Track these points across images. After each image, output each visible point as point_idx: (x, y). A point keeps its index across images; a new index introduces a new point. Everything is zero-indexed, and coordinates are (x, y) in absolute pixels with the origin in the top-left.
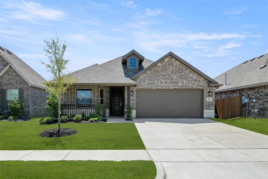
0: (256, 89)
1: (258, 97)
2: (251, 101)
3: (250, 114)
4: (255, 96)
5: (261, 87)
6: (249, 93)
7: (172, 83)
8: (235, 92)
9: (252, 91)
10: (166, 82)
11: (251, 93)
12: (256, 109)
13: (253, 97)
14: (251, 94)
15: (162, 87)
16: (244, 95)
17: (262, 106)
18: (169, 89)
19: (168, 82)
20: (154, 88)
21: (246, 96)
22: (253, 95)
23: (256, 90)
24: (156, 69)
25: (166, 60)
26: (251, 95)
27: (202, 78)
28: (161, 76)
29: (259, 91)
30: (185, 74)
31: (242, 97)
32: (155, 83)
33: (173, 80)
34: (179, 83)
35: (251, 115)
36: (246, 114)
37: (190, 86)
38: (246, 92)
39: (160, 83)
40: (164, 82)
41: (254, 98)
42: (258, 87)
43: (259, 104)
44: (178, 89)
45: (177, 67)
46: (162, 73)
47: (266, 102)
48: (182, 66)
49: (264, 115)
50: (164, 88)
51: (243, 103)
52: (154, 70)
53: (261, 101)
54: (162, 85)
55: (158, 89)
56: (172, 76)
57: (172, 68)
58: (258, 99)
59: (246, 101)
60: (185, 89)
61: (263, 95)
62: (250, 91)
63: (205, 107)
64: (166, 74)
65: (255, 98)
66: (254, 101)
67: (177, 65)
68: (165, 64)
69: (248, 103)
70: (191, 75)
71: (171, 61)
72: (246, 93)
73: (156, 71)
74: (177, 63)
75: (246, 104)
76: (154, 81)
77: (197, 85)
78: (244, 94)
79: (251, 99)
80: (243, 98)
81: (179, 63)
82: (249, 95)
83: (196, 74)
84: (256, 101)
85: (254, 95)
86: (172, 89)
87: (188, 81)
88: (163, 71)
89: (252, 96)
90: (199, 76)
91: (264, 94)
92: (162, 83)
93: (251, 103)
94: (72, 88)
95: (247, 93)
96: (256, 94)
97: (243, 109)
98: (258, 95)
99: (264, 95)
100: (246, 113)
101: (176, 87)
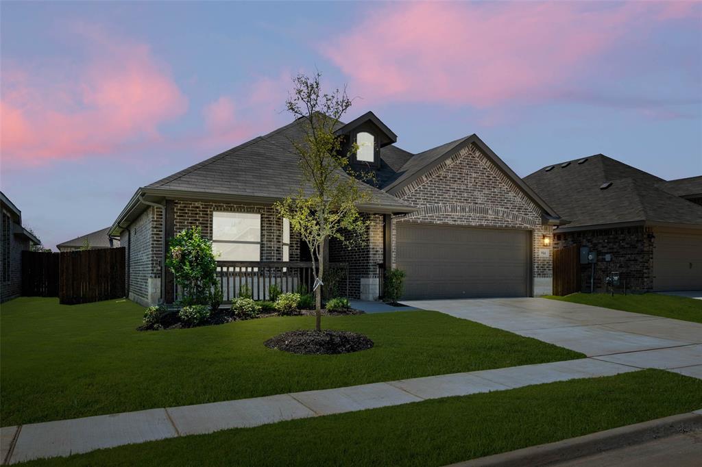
0: (611, 234)
1: (615, 250)
2: (600, 257)
3: (599, 285)
4: (610, 249)
5: (622, 230)
6: (596, 242)
7: (475, 210)
8: (562, 238)
9: (601, 237)
10: (463, 209)
11: (601, 241)
12: (616, 275)
13: (605, 250)
14: (600, 243)
15: (455, 221)
16: (584, 244)
17: (624, 270)
18: (470, 227)
19: (467, 210)
20: (438, 222)
21: (590, 248)
22: (606, 245)
23: (611, 236)
24: (442, 173)
25: (464, 152)
26: (600, 245)
27: (532, 204)
28: (452, 193)
29: (617, 238)
30: (500, 193)
31: (581, 249)
32: (438, 209)
33: (476, 203)
34: (490, 211)
35: (600, 287)
36: (590, 287)
37: (510, 221)
38: (589, 238)
39: (450, 210)
40: (458, 208)
41: (607, 253)
42: (616, 230)
43: (618, 265)
44: (487, 228)
45: (485, 174)
46: (455, 186)
47: (633, 260)
48: (494, 173)
49: (629, 288)
50: (459, 223)
51: (583, 261)
52: (437, 176)
53: (622, 259)
54: (456, 215)
55: (446, 226)
56: (475, 193)
57: (474, 175)
58: (615, 254)
59: (591, 257)
60: (500, 229)
61: (626, 246)
62: (599, 237)
63: (536, 270)
64: (463, 187)
65: (610, 253)
66: (608, 257)
67: (485, 169)
68: (460, 163)
69: (595, 261)
70: (511, 194)
71: (474, 157)
72: (589, 241)
73: (441, 179)
74: (484, 163)
75: (589, 263)
76: (437, 203)
77: (523, 219)
78: (584, 242)
79: (599, 253)
80: (584, 251)
81: (489, 163)
82: (595, 245)
83: (521, 194)
84: (611, 259)
85: (606, 247)
86: (475, 227)
87: (506, 210)
88: (456, 181)
89: (603, 247)
90: (526, 198)
91: (627, 244)
92: (454, 209)
93: (599, 263)
94: (197, 207)
95: (591, 242)
96: (611, 244)
97: (582, 275)
98: (615, 246)
99: (629, 246)
100: (591, 283)
101: (484, 223)
